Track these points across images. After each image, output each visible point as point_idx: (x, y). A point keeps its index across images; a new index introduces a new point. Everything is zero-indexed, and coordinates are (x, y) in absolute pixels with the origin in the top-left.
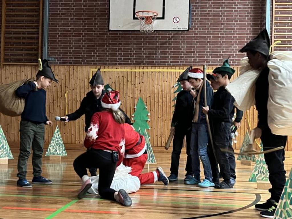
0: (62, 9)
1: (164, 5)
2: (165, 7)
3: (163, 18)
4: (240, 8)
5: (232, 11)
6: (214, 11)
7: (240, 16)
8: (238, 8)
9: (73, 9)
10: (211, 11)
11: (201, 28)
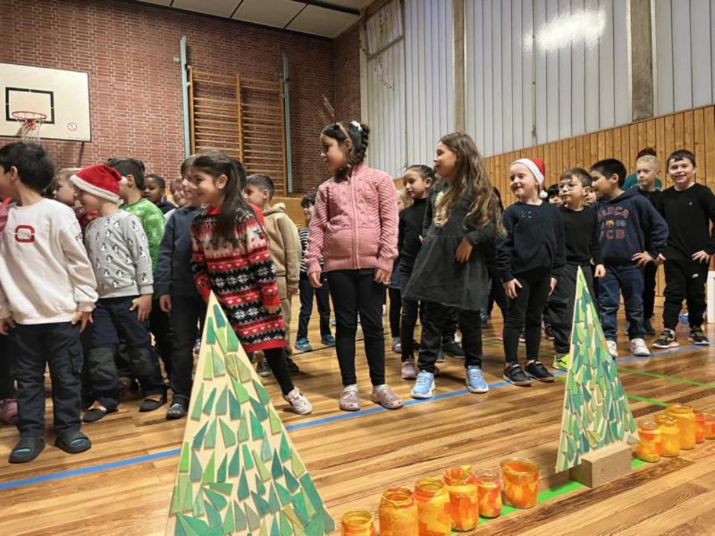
1: (52, 105)
2: (55, 108)
3: (52, 122)
4: (152, 119)
5: (142, 121)
6: (118, 119)
7: (153, 128)
8: (149, 118)
10: (115, 118)
11: (103, 139)
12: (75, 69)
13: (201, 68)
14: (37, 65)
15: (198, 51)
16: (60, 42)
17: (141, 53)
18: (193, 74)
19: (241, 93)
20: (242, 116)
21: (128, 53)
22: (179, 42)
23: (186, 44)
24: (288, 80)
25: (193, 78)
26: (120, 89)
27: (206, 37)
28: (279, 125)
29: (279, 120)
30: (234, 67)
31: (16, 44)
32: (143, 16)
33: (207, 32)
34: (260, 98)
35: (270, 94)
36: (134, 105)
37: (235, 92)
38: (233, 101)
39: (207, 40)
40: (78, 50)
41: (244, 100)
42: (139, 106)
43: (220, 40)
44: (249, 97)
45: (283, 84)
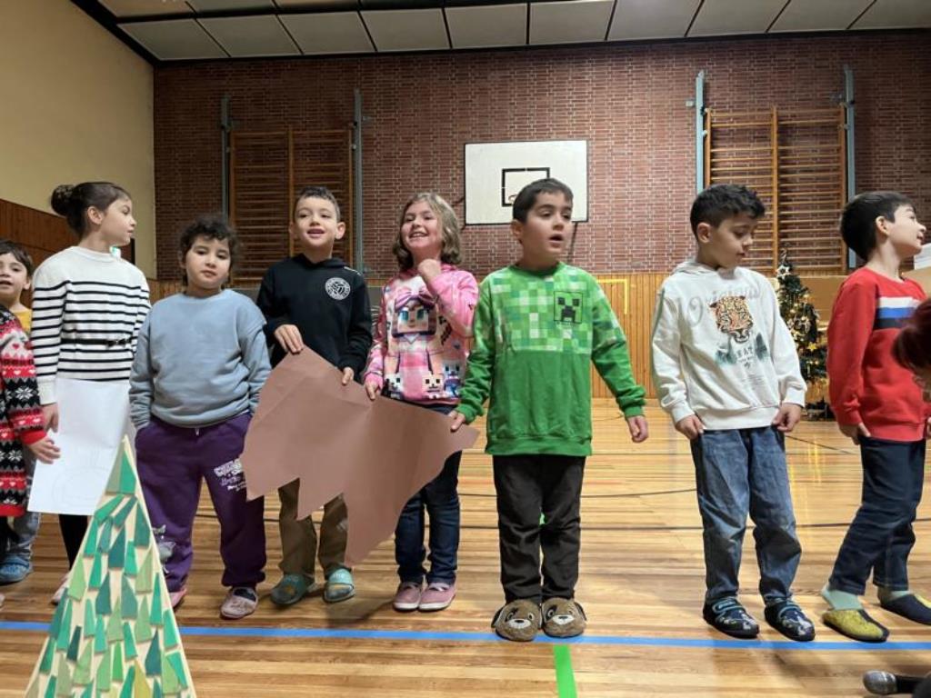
0: (381, 192)
4: (655, 184)
5: (643, 189)
6: (616, 190)
7: (657, 196)
9: (398, 192)
10: (611, 190)
11: (598, 217)
12: (571, 138)
13: (721, 108)
14: (531, 139)
15: (718, 87)
16: (555, 108)
17: (646, 104)
18: (712, 119)
19: (778, 132)
20: (779, 165)
21: (630, 107)
22: (695, 80)
23: (704, 80)
24: (853, 102)
25: (712, 123)
26: (620, 154)
27: (730, 66)
28: (837, 169)
29: (837, 162)
30: (769, 98)
31: (511, 119)
32: (651, 57)
33: (732, 59)
34: (808, 136)
35: (824, 126)
36: (634, 171)
37: (769, 133)
38: (766, 145)
39: (731, 70)
40: (574, 115)
41: (782, 142)
42: (640, 171)
43: (749, 66)
44: (791, 136)
45: (846, 109)
